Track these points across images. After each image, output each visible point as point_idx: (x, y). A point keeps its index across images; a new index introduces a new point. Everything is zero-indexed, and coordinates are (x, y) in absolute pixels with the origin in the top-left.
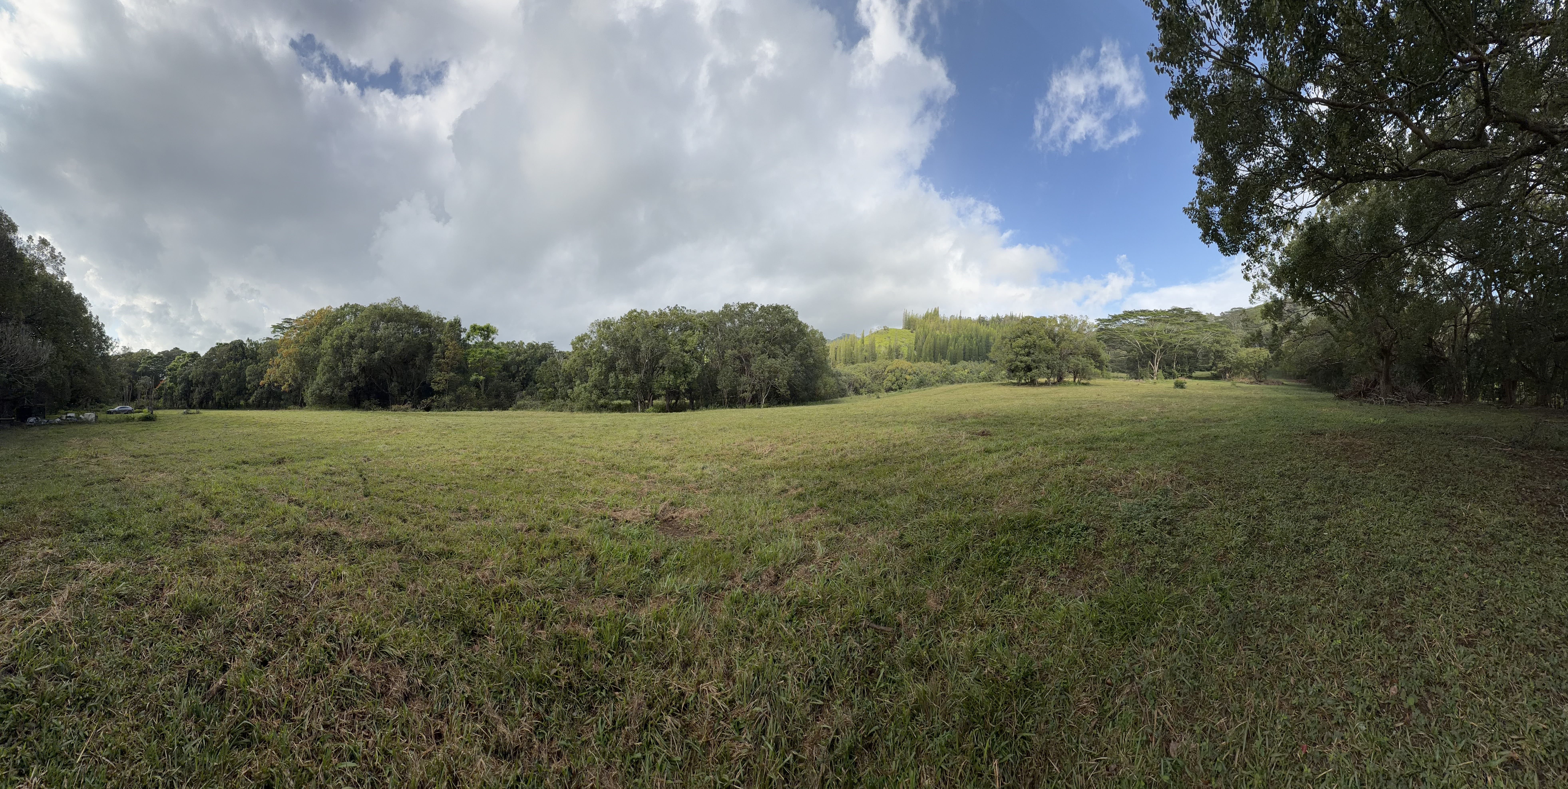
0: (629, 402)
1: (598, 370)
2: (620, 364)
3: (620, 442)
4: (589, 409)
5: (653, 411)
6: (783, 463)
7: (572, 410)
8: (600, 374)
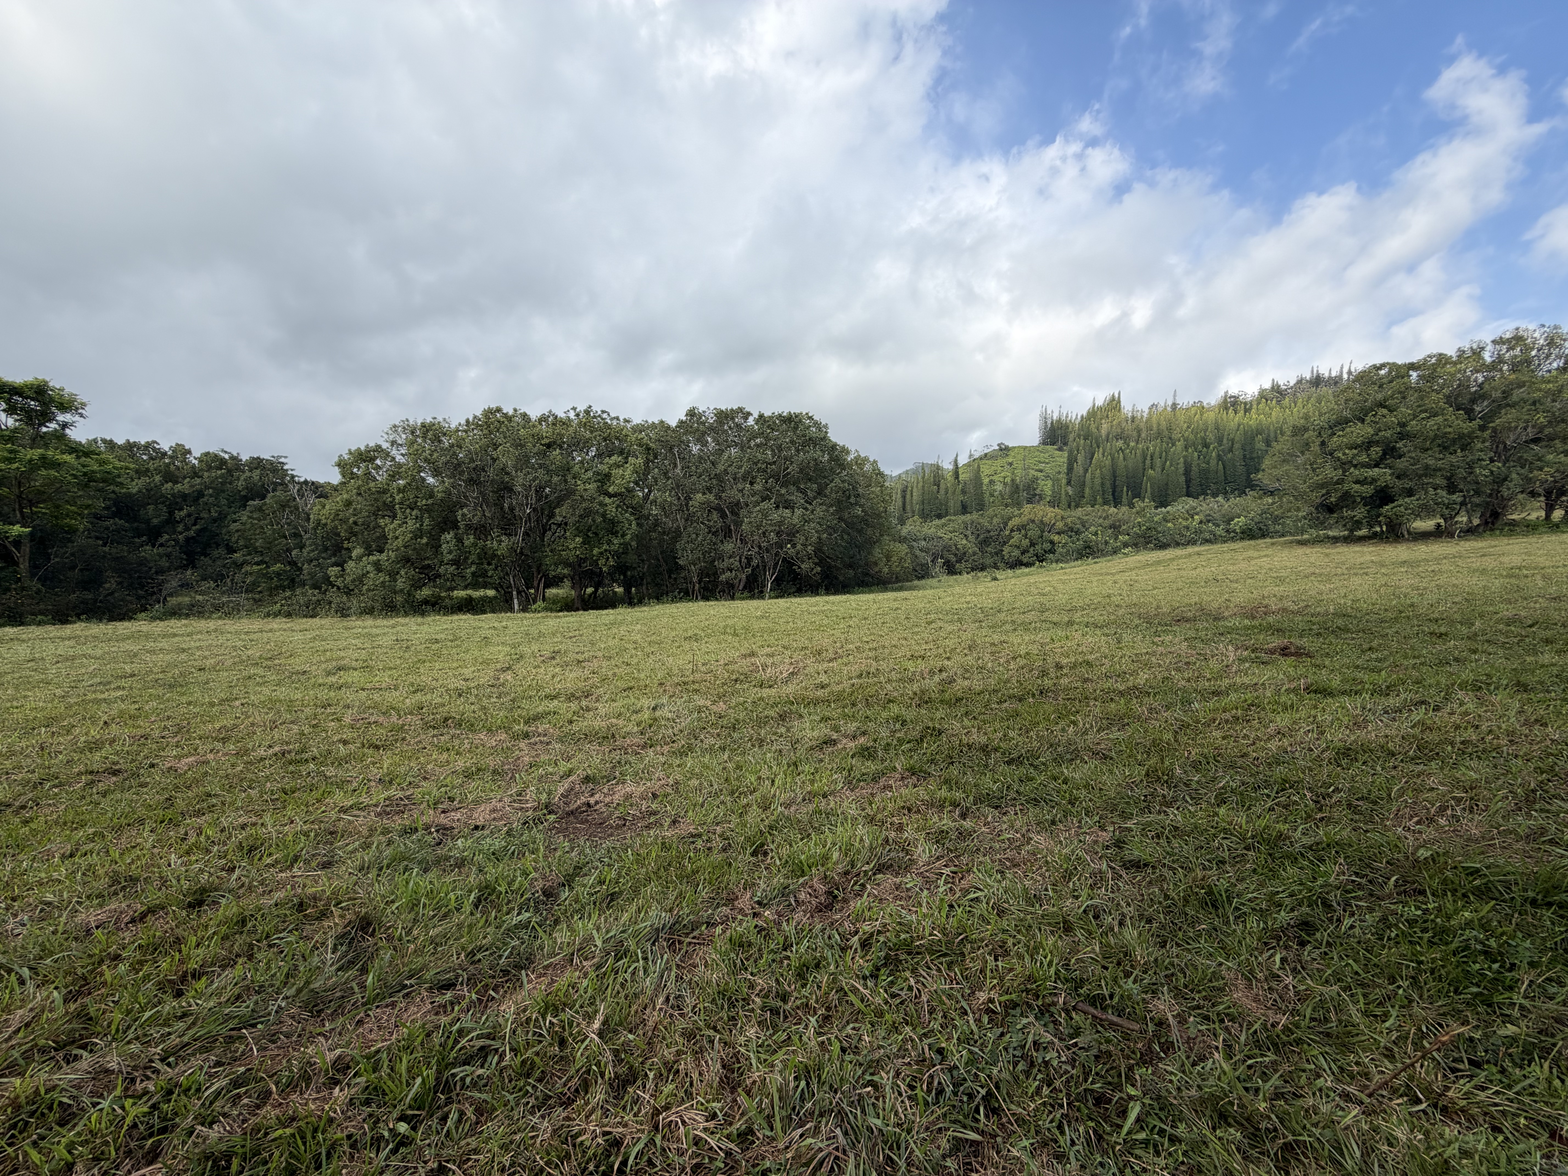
0: (491, 593)
1: (411, 525)
2: (465, 514)
3: (467, 672)
4: (390, 608)
5: (546, 609)
6: (820, 693)
7: (343, 613)
8: (418, 534)
